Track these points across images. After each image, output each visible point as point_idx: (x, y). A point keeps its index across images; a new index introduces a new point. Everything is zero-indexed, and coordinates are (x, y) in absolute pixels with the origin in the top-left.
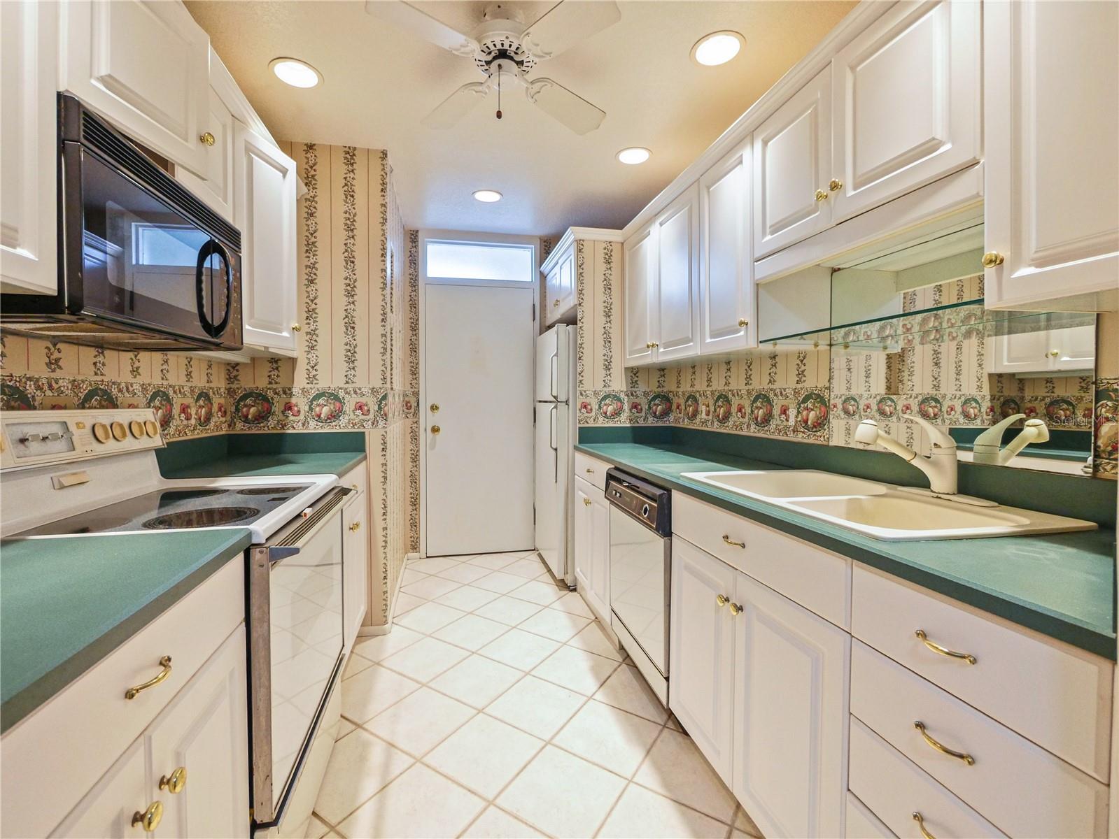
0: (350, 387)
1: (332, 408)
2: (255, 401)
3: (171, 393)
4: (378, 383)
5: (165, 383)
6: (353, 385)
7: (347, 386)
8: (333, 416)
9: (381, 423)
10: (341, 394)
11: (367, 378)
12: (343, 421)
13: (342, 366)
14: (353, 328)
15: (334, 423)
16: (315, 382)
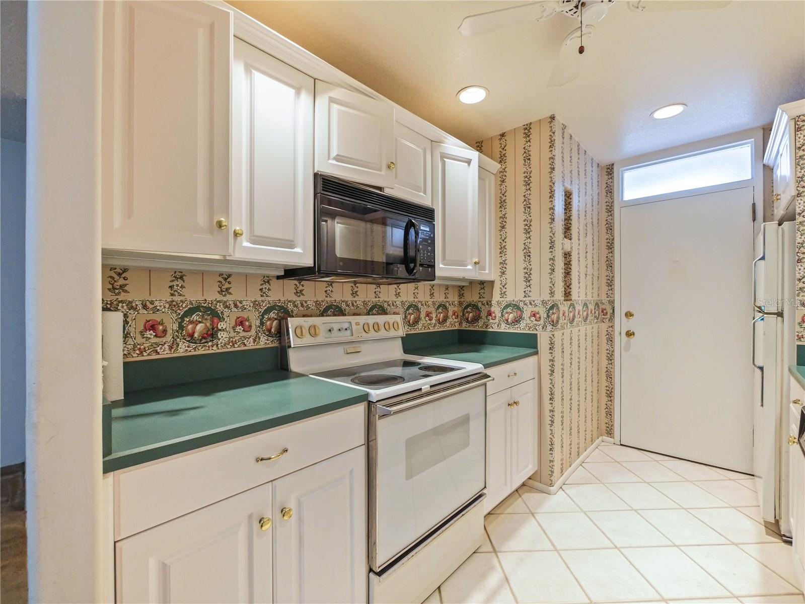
0: (527, 300)
1: (515, 315)
2: (472, 309)
3: (420, 305)
4: (547, 297)
5: (416, 300)
6: (529, 299)
7: (524, 299)
8: (517, 321)
9: (549, 328)
10: (521, 305)
11: (540, 294)
12: (523, 324)
13: (522, 284)
14: (529, 256)
15: (516, 326)
16: (505, 296)
